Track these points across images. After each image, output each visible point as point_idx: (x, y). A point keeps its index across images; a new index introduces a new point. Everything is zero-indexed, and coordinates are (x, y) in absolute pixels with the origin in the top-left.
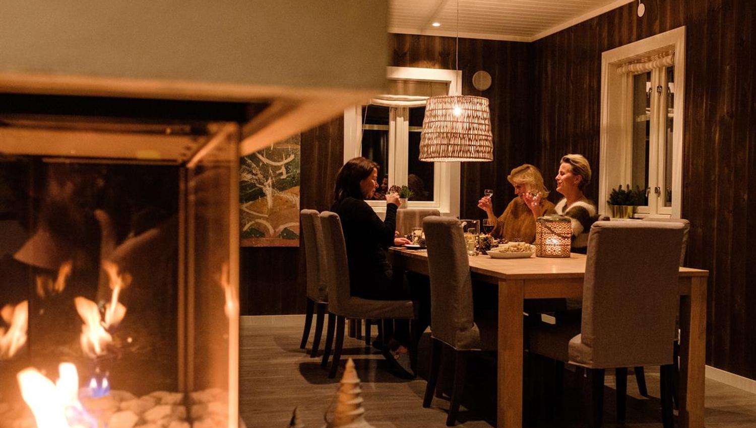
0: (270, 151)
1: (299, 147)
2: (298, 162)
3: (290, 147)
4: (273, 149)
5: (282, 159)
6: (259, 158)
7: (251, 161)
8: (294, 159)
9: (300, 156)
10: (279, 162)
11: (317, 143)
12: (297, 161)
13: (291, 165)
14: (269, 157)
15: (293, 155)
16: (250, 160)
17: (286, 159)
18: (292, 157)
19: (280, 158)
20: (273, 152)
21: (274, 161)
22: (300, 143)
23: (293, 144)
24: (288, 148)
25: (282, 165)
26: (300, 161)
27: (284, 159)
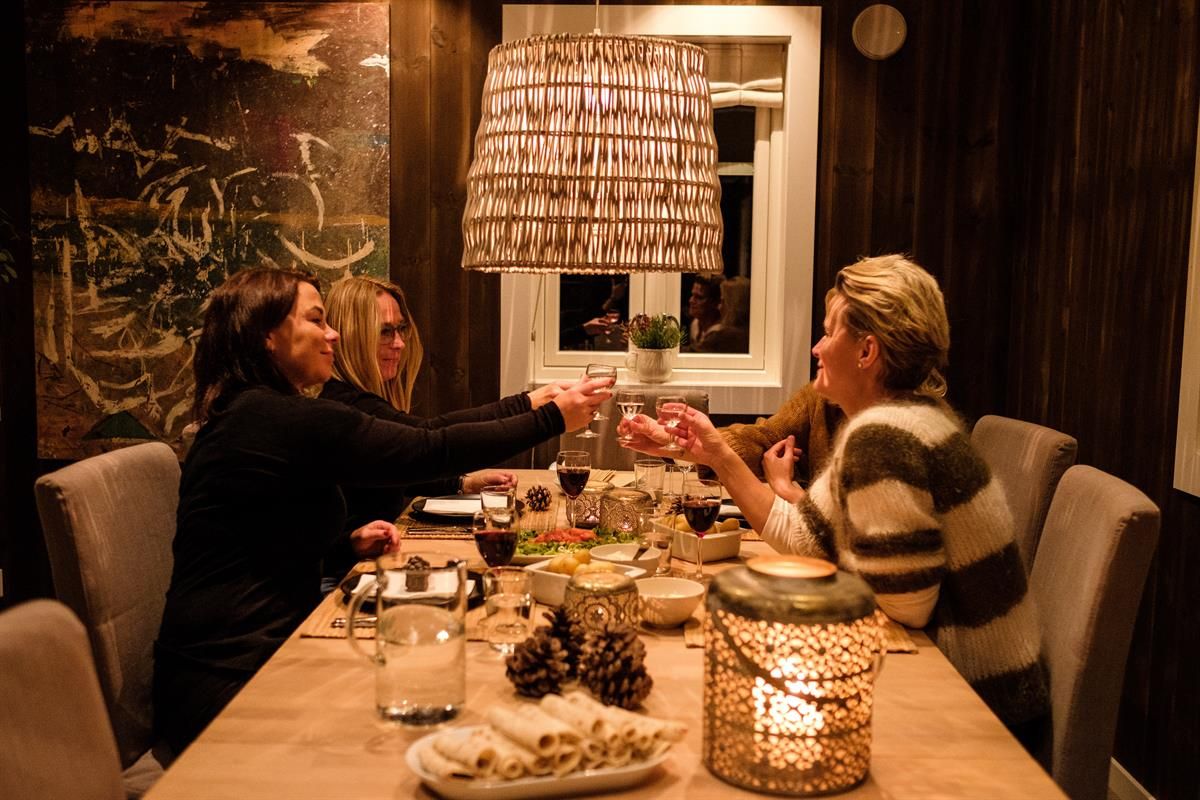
0: (317, 232)
1: (386, 222)
2: (385, 257)
3: (363, 224)
4: (324, 227)
5: (345, 251)
6: (291, 253)
7: (270, 259)
8: (374, 252)
9: (388, 244)
10: (338, 258)
11: (434, 210)
12: (381, 257)
13: (366, 267)
14: (313, 247)
15: (372, 243)
16: (270, 255)
17: (355, 250)
18: (370, 246)
19: (341, 250)
20: (323, 235)
21: (326, 257)
22: (388, 213)
23: (370, 213)
24: (360, 225)
25: (345, 267)
26: (388, 255)
27: (350, 251)
